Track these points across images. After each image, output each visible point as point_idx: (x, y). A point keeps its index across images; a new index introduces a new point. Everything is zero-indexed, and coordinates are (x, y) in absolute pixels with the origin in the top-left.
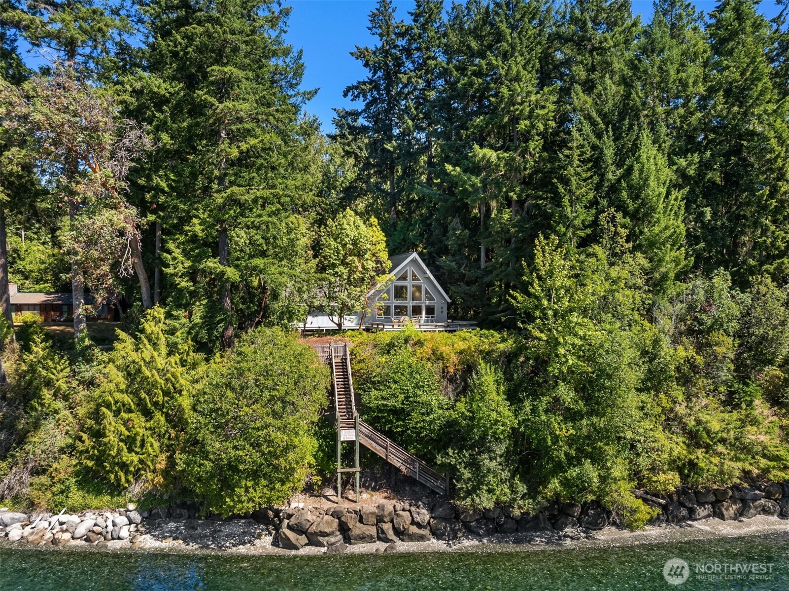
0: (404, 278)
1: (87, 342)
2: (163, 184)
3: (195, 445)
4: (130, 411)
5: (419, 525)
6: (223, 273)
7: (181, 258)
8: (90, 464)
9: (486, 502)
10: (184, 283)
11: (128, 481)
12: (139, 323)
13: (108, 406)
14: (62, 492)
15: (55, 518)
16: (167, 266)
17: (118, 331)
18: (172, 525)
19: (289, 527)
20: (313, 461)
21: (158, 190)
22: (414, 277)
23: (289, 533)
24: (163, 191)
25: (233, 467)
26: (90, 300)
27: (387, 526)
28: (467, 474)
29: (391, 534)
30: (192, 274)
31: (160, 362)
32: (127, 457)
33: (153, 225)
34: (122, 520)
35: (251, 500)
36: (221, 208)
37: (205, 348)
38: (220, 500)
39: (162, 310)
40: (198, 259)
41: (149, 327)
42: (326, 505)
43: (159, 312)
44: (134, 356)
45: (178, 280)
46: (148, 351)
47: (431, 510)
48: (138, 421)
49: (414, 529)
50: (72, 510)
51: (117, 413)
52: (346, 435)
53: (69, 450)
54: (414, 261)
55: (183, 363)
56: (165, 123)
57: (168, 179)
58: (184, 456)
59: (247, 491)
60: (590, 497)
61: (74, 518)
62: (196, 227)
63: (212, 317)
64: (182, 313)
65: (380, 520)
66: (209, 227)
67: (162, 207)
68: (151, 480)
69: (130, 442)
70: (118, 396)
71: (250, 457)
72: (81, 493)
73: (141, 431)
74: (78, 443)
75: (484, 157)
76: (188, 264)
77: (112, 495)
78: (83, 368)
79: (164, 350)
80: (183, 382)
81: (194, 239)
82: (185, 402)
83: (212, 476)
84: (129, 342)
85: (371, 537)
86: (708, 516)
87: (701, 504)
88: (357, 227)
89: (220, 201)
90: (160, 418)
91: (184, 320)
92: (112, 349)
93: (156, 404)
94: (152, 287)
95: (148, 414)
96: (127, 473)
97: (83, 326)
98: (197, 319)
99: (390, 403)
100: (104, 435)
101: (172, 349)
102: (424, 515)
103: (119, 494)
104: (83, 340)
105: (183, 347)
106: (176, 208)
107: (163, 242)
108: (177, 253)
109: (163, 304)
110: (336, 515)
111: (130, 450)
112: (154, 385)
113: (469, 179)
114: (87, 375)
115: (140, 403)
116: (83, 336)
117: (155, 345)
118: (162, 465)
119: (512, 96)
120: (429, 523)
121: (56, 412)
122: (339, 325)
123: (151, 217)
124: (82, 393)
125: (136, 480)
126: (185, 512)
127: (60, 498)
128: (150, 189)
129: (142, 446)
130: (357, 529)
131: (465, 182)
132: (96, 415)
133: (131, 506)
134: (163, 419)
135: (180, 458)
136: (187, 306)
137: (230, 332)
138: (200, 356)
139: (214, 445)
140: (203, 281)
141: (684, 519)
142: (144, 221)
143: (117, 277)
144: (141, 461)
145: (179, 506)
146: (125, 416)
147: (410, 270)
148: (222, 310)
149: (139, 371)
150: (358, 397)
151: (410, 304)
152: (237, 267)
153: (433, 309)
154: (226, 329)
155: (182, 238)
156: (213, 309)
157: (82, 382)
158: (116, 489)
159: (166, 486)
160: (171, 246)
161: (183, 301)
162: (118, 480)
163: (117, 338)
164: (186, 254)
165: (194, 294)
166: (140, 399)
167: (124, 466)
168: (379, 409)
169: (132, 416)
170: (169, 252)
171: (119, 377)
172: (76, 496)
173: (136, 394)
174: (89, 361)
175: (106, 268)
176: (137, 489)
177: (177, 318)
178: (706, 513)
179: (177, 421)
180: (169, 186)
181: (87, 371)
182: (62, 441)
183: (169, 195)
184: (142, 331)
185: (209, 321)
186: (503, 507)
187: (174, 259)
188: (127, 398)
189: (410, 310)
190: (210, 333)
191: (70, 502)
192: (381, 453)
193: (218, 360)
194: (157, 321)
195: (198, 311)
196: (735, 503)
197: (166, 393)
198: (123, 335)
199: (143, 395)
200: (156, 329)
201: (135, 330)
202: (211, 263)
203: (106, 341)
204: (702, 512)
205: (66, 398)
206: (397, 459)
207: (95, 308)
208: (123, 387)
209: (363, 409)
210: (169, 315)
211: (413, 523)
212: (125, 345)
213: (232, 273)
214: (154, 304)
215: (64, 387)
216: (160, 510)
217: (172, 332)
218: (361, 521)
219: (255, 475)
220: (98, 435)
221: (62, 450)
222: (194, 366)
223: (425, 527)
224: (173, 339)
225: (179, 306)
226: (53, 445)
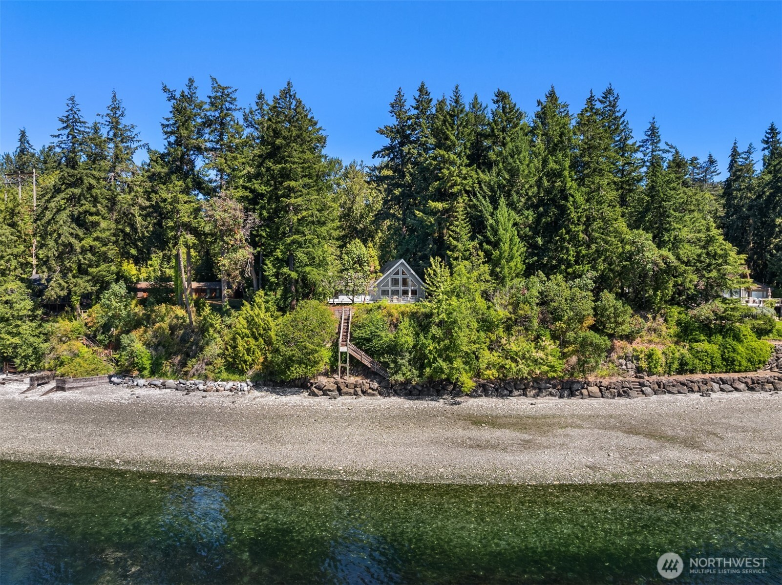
0: (397, 273)
1: (228, 307)
2: (264, 234)
3: (277, 351)
4: (248, 337)
5: (373, 390)
6: (289, 275)
7: (271, 267)
8: (231, 360)
9: (400, 378)
10: (273, 279)
11: (247, 369)
12: (252, 298)
13: (239, 335)
14: (219, 373)
15: (216, 383)
16: (265, 271)
17: (244, 301)
18: (266, 388)
19: (315, 387)
20: (328, 361)
21: (261, 236)
22: (403, 273)
23: (315, 389)
24: (264, 237)
25: (290, 358)
26: (230, 287)
27: (359, 390)
28: (392, 365)
29: (360, 393)
30: (277, 275)
31: (262, 316)
32: (246, 357)
33: (259, 252)
34: (244, 384)
35: (297, 373)
36: (289, 244)
37: (283, 310)
38: (284, 373)
39: (263, 292)
40: (279, 268)
41: (257, 300)
42: (332, 380)
43: (261, 292)
44: (251, 313)
45: (270, 278)
46: (257, 310)
47: (379, 383)
48: (252, 341)
49: (370, 391)
50: (223, 380)
51: (243, 338)
52: (342, 349)
53: (222, 355)
54: (402, 264)
55: (272, 316)
56: (265, 206)
57: (266, 231)
58: (271, 355)
59: (296, 369)
60: (444, 377)
61: (225, 383)
62: (278, 253)
63: (286, 295)
64: (272, 293)
65: (356, 386)
66: (283, 253)
67: (263, 244)
68: (257, 367)
69: (248, 350)
70: (244, 330)
71: (298, 354)
72: (226, 374)
73: (253, 347)
74: (226, 351)
75: (435, 207)
76: (275, 270)
77: (239, 375)
78: (227, 319)
79: (264, 310)
80: (272, 324)
81: (277, 258)
82: (272, 334)
83: (282, 363)
84: (249, 306)
85: (351, 393)
86: (520, 395)
87: (517, 389)
88: (361, 249)
89: (289, 241)
90: (261, 340)
91: (273, 297)
92: (240, 310)
93: (260, 334)
94: (258, 280)
95: (256, 339)
96: (246, 365)
97: (226, 299)
98: (278, 296)
99: (364, 335)
100: (237, 347)
101: (267, 310)
102: (375, 385)
103: (243, 375)
104: (226, 306)
105: (272, 309)
106: (269, 244)
107: (264, 260)
108: (270, 265)
109: (264, 289)
110: (336, 383)
111: (248, 355)
112: (259, 326)
113: (428, 218)
114: (229, 322)
115: (253, 334)
116: (226, 304)
117: (260, 308)
118: (261, 360)
119: (450, 173)
120: (377, 389)
121: (215, 338)
122: (353, 301)
123: (258, 249)
124: (226, 331)
125: (250, 369)
126: (271, 383)
127: (218, 375)
128: (257, 236)
129: (253, 354)
130: (345, 390)
131: (426, 221)
132: (234, 339)
133: (248, 380)
134: (263, 341)
135: (269, 356)
136: (274, 290)
137: (294, 302)
138: (280, 313)
139: (283, 349)
140: (281, 278)
141: (506, 395)
142: (255, 251)
143: (243, 277)
144: (253, 360)
145: (269, 381)
146: (247, 339)
147: (401, 269)
148: (291, 292)
149: (253, 319)
150: (351, 333)
151: (401, 288)
152: (297, 271)
153: (416, 291)
154: (292, 301)
155: (272, 259)
156: (286, 291)
157: (226, 326)
158: (242, 372)
159: (263, 369)
160: (267, 262)
161: (272, 288)
162: (243, 368)
163: (243, 305)
164: (274, 265)
165: (278, 284)
166: (253, 332)
167: (245, 362)
168: (358, 338)
169: (249, 339)
170: (266, 265)
171: (244, 322)
172: (224, 375)
173: (251, 329)
174: (229, 316)
175: (238, 272)
176: (250, 373)
177: (270, 296)
178: (519, 393)
179: (268, 342)
180: (267, 234)
181: (228, 321)
182: (218, 351)
183: (266, 238)
184: (254, 301)
185: (284, 297)
186: (408, 382)
187: (269, 268)
188: (248, 332)
189: (401, 293)
190: (285, 303)
191: (222, 377)
192: (358, 357)
193: (288, 315)
194: (260, 297)
195: (279, 293)
196: (535, 390)
197: (264, 329)
198: (246, 303)
199: (254, 330)
200: (260, 301)
201: (251, 301)
202: (285, 270)
203: (237, 307)
204: (516, 393)
205: (219, 332)
206: (366, 361)
207: (232, 291)
208: (246, 326)
209: (352, 339)
210: (266, 294)
211: (370, 388)
212: (247, 307)
213: (294, 275)
214: (259, 289)
215: (219, 327)
216: (260, 382)
217: (267, 302)
218: (347, 386)
219: (300, 363)
220: (234, 347)
221: (218, 355)
222: (277, 318)
223: (375, 390)
224: (268, 305)
225: (270, 290)
226: (214, 352)
